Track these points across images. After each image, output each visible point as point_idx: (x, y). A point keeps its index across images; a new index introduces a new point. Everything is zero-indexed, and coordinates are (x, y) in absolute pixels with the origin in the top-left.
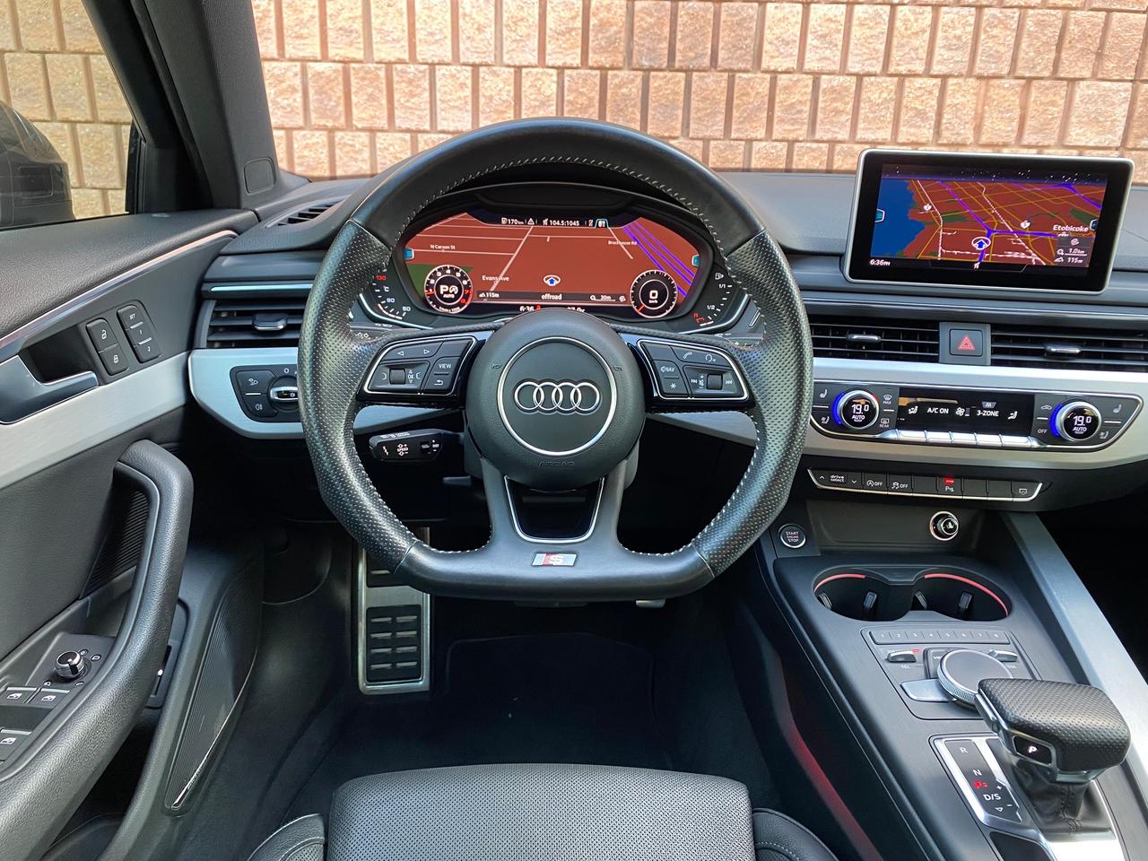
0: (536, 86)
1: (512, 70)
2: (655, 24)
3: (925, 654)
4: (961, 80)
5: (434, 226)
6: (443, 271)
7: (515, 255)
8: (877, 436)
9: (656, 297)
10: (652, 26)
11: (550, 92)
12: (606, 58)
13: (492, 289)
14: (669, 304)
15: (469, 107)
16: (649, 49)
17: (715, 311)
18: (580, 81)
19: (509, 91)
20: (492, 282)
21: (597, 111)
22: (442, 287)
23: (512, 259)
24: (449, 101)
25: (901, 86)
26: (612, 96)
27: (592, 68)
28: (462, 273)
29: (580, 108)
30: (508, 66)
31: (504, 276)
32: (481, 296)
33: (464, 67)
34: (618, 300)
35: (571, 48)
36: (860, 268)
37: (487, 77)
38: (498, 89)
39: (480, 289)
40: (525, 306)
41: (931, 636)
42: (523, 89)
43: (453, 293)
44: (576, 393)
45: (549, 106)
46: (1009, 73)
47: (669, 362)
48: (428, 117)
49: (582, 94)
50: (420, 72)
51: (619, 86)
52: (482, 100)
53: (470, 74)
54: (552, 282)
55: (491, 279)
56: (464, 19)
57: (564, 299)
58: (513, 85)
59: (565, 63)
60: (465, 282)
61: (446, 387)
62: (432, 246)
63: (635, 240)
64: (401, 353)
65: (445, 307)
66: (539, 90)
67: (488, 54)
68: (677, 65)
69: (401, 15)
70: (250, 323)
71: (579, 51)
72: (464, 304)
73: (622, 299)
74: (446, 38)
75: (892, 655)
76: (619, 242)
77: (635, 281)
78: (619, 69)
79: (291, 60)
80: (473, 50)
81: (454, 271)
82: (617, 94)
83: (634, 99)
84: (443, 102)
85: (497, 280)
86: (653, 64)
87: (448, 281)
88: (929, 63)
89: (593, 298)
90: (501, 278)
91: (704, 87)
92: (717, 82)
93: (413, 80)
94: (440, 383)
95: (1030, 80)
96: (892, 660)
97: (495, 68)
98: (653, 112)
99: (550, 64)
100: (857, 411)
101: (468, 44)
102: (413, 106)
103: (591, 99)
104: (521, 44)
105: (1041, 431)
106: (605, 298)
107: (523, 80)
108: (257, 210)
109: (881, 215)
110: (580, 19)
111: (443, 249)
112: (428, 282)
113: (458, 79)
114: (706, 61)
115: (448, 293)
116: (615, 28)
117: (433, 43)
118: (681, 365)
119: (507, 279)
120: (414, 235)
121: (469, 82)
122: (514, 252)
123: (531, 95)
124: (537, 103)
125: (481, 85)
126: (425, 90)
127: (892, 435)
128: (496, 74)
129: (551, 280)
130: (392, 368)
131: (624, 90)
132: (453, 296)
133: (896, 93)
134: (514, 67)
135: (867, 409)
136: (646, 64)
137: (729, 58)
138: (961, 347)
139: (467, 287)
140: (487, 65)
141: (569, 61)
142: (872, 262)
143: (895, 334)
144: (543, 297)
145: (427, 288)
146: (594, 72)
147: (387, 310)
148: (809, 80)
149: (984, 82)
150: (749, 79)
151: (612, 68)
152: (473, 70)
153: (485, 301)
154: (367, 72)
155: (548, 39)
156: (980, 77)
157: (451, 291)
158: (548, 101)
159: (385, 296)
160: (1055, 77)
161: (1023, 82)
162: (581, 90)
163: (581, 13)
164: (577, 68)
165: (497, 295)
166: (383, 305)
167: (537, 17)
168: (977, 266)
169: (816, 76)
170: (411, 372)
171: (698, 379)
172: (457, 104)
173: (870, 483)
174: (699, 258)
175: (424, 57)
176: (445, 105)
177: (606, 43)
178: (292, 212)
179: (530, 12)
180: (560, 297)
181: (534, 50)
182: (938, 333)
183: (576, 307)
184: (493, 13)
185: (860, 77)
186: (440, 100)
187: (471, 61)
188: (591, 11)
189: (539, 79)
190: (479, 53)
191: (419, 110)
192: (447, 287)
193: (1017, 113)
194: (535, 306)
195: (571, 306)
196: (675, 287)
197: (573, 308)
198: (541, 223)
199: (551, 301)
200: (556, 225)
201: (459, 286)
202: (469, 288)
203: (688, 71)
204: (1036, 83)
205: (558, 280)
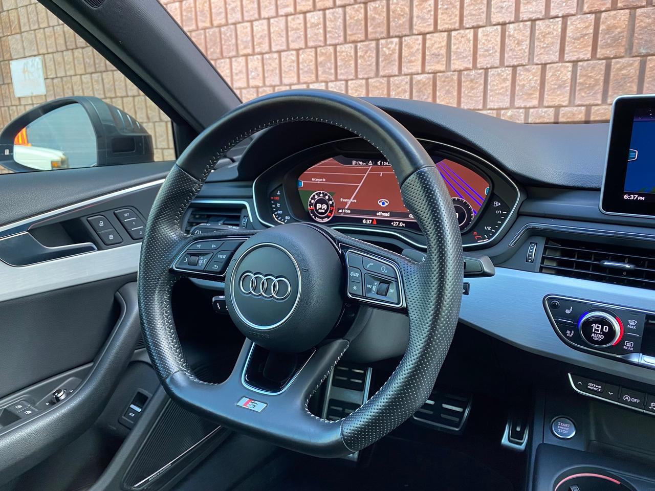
0: (556, 75)
1: (540, 67)
2: (652, 23)
5: (314, 166)
6: (318, 194)
7: (360, 185)
8: (619, 356)
10: (649, 24)
11: (566, 78)
12: (610, 51)
13: (346, 207)
14: (467, 223)
15: (509, 93)
16: (646, 41)
17: (490, 231)
18: (590, 69)
19: (536, 80)
20: (346, 203)
21: (602, 88)
22: (318, 205)
23: (359, 187)
24: (496, 90)
26: (614, 77)
27: (600, 59)
28: (329, 196)
29: (588, 87)
30: (537, 64)
31: (353, 199)
32: (340, 211)
33: (507, 68)
35: (584, 47)
37: (522, 73)
38: (529, 79)
39: (339, 207)
40: (366, 219)
42: (547, 78)
43: (324, 209)
44: (275, 285)
45: (566, 87)
47: (356, 269)
48: (482, 101)
49: (591, 77)
50: (479, 74)
51: (621, 69)
52: (517, 88)
53: (511, 72)
54: (383, 204)
55: (345, 200)
56: (509, 39)
57: (391, 216)
58: (540, 76)
59: (579, 58)
60: (331, 202)
61: (219, 270)
62: (313, 179)
64: (199, 246)
65: (319, 217)
66: (558, 77)
67: (523, 58)
69: (469, 41)
71: (590, 49)
72: (330, 216)
74: (496, 51)
78: (621, 57)
79: (406, 75)
80: (513, 57)
81: (325, 195)
82: (618, 75)
83: (631, 77)
84: (492, 91)
85: (350, 201)
86: (649, 51)
87: (321, 201)
89: (411, 216)
93: (474, 79)
97: (527, 67)
98: (647, 86)
99: (567, 60)
100: (596, 330)
101: (510, 54)
102: (473, 95)
103: (597, 81)
104: (547, 49)
107: (547, 72)
109: (635, 155)
110: (592, 27)
111: (319, 181)
112: (310, 201)
113: (502, 76)
115: (321, 209)
116: (619, 30)
117: (488, 56)
118: (364, 272)
119: (355, 201)
120: (303, 172)
121: (510, 77)
122: (359, 183)
123: (552, 81)
124: (556, 86)
125: (517, 78)
126: (481, 84)
127: (636, 358)
128: (528, 70)
129: (383, 203)
130: (192, 255)
131: (624, 72)
132: (324, 211)
134: (541, 64)
135: (606, 329)
136: (643, 51)
139: (332, 205)
140: (522, 65)
141: (581, 56)
142: (626, 197)
144: (378, 214)
145: (310, 206)
146: (600, 62)
147: (277, 218)
151: (615, 57)
152: (513, 70)
153: (342, 215)
154: (446, 78)
155: (567, 44)
158: (564, 84)
159: (278, 209)
162: (590, 75)
163: (593, 23)
164: (588, 60)
165: (349, 211)
166: (275, 215)
167: (560, 30)
170: (201, 258)
172: (501, 91)
173: (627, 398)
175: (482, 65)
176: (493, 93)
177: (611, 40)
179: (555, 27)
180: (388, 215)
181: (556, 52)
183: (400, 222)
184: (529, 32)
186: (490, 90)
187: (511, 64)
188: (601, 20)
189: (559, 71)
190: (516, 58)
191: (475, 97)
192: (320, 205)
194: (373, 220)
195: (396, 221)
196: (472, 211)
197: (398, 223)
198: (376, 164)
199: (383, 216)
200: (386, 165)
201: (327, 205)
202: (333, 206)
205: (387, 203)
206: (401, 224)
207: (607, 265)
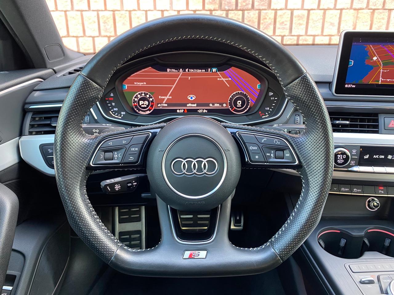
1: (177, 12)
3: (378, 278)
4: (347, 10)
5: (136, 74)
6: (141, 94)
7: (174, 86)
8: (350, 169)
9: (240, 104)
12: (212, 6)
13: (164, 102)
14: (247, 107)
16: (228, 2)
17: (269, 110)
20: (164, 99)
22: (140, 102)
23: (173, 88)
25: (324, 14)
27: (207, 10)
28: (149, 95)
31: (169, 96)
32: (159, 105)
33: (158, 11)
34: (222, 106)
35: (198, 3)
36: (340, 89)
37: (167, 15)
39: (158, 102)
40: (179, 109)
41: (379, 268)
43: (146, 104)
44: (205, 164)
46: (366, 8)
47: (254, 144)
50: (142, 14)
54: (192, 98)
55: (163, 97)
57: (197, 106)
60: (151, 99)
61: (135, 161)
62: (135, 83)
63: (230, 77)
64: (111, 143)
65: (142, 111)
68: (239, 8)
70: (49, 122)
71: (202, 4)
72: (151, 110)
73: (224, 105)
75: (363, 280)
76: (222, 79)
77: (231, 97)
78: (217, 10)
81: (146, 94)
85: (166, 98)
86: (229, 8)
87: (143, 99)
88: (335, 5)
89: (211, 105)
90: (168, 97)
91: (249, 16)
92: (254, 14)
93: (139, 17)
94: (132, 159)
95: (374, 10)
96: (362, 282)
97: (169, 12)
99: (191, 10)
100: (340, 158)
106: (216, 105)
108: (55, 68)
109: (352, 63)
111: (140, 84)
112: (134, 100)
113: (156, 16)
114: (250, 6)
115: (143, 104)
118: (261, 145)
119: (171, 97)
120: (126, 78)
122: (173, 85)
127: (355, 169)
128: (170, 14)
130: (106, 151)
132: (146, 106)
133: (323, 16)
135: (345, 157)
136: (227, 8)
137: (259, 5)
138: (390, 126)
139: (152, 101)
140: (167, 10)
141: (198, 8)
142: (346, 86)
143: (356, 120)
144: (188, 105)
145: (134, 103)
146: (208, 12)
147: (114, 114)
148: (289, 12)
149: (356, 11)
150: (266, 13)
152: (162, 12)
153: (161, 108)
154: (122, 15)
156: (355, 9)
157: (145, 104)
159: (113, 107)
160: (383, 8)
161: (371, 11)
164: (201, 10)
165: (166, 105)
166: (112, 112)
169: (292, 11)
170: (116, 153)
171: (270, 153)
173: (343, 189)
174: (261, 85)
175: (143, 8)
177: (211, 0)
178: (71, 69)
180: (195, 105)
182: (378, 119)
185: (309, 11)
187: (161, 9)
192: (143, 102)
193: (369, 23)
194: (184, 110)
195: (201, 109)
196: (249, 99)
197: (202, 110)
198: (185, 71)
199: (192, 107)
200: (192, 72)
201: (149, 101)
202: (153, 102)
203: (243, 11)
204: (376, 11)
205: (194, 97)
206: (205, 111)
207: (338, 123)
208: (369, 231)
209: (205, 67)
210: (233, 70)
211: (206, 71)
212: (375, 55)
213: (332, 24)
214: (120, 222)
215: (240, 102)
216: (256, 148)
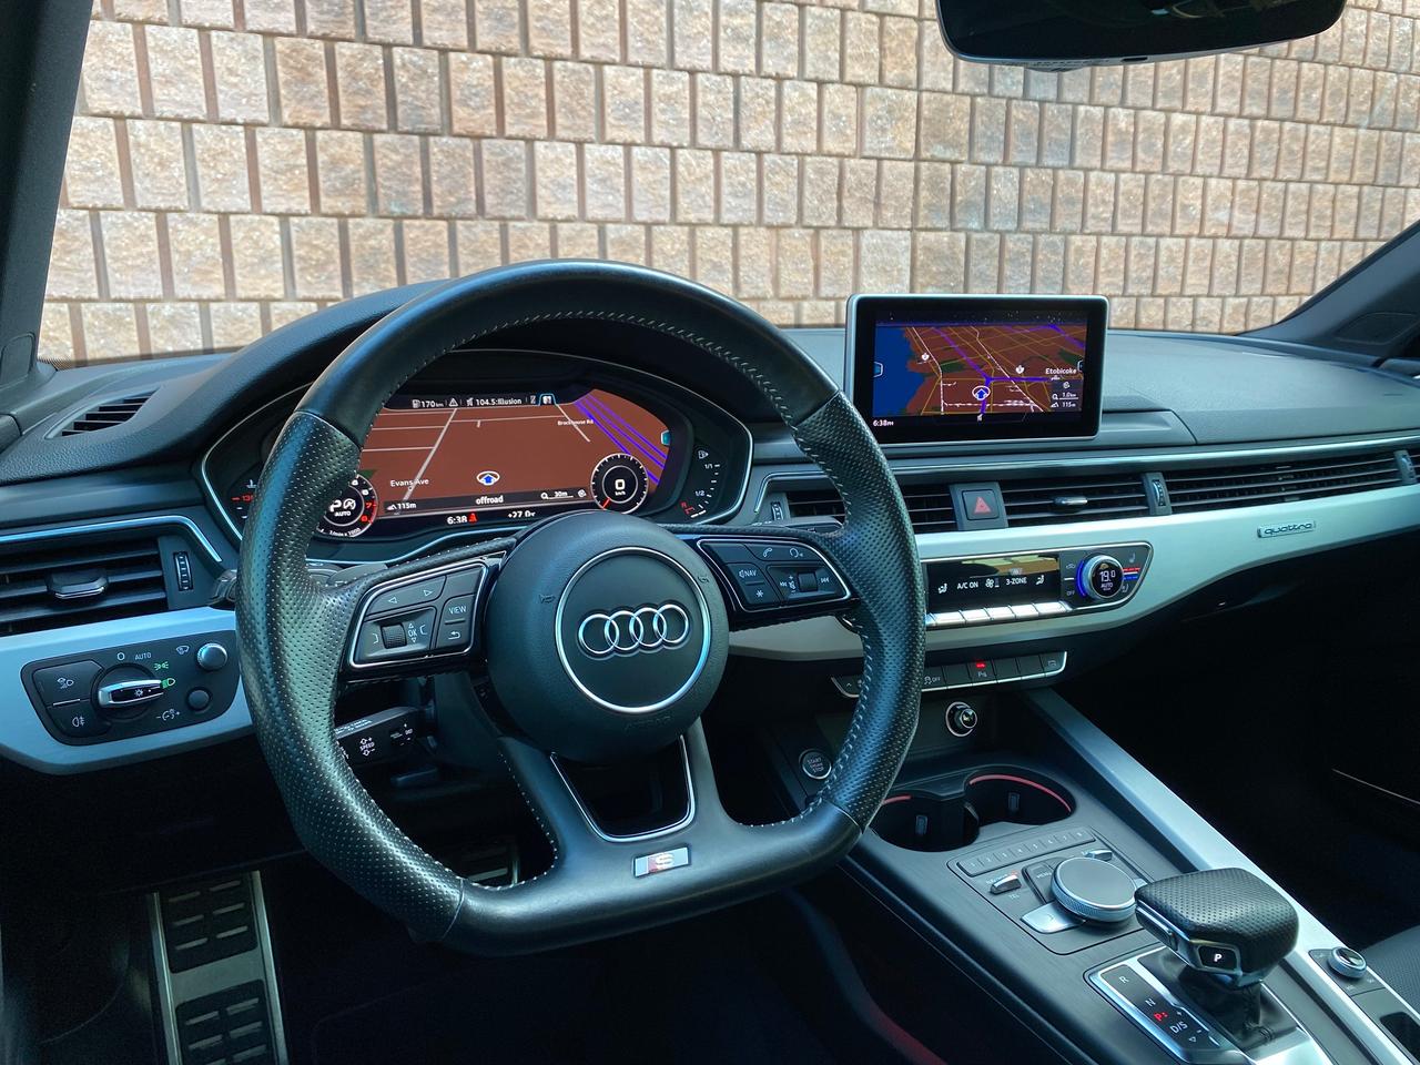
0: (252, 238)
1: (215, 217)
2: (401, 163)
3: (1025, 874)
4: (752, 230)
7: (434, 449)
9: (623, 487)
10: (400, 164)
11: (272, 246)
12: (343, 204)
13: (406, 498)
14: (640, 495)
15: (157, 266)
16: (397, 192)
17: (705, 498)
18: (313, 232)
19: (213, 245)
20: (405, 488)
21: (339, 269)
23: (433, 453)
24: (126, 258)
25: (692, 235)
26: (357, 250)
27: (326, 215)
28: (359, 480)
29: (315, 265)
30: (209, 212)
31: (422, 479)
32: (390, 508)
33: (143, 214)
34: (576, 496)
35: (295, 190)
37: (180, 226)
38: (198, 241)
39: (387, 500)
40: (454, 516)
41: (1021, 853)
42: (234, 242)
43: (349, 509)
44: (659, 620)
45: (274, 263)
46: (797, 223)
47: (747, 565)
48: (95, 282)
49: (316, 247)
50: (77, 219)
51: (365, 238)
52: (175, 257)
53: (153, 223)
54: (488, 480)
55: (402, 483)
56: (137, 150)
57: (507, 501)
58: (218, 237)
59: (289, 209)
60: (365, 492)
61: (464, 641)
63: (591, 418)
64: (393, 600)
65: (338, 530)
66: (256, 243)
67: (177, 196)
68: (436, 211)
70: (44, 589)
71: (307, 194)
72: (367, 523)
73: (581, 493)
74: (112, 174)
75: (996, 885)
76: (571, 422)
77: (596, 469)
78: (361, 216)
80: (156, 191)
82: (362, 246)
83: (385, 253)
84: (116, 260)
85: (413, 485)
86: (404, 210)
88: (717, 211)
89: (544, 496)
90: (417, 481)
91: (472, 237)
92: (487, 232)
93: (66, 231)
94: (455, 636)
95: (818, 229)
96: (995, 892)
97: (190, 215)
98: (412, 269)
99: (269, 211)
101: (147, 183)
102: (70, 266)
103: (328, 253)
104: (225, 184)
105: (1069, 593)
106: (559, 495)
107: (233, 231)
108: (14, 413)
109: (880, 369)
110: (303, 154)
113: (136, 228)
114: (472, 208)
115: (341, 509)
116: (351, 166)
117: (93, 182)
118: (763, 566)
119: (426, 481)
121: (153, 233)
122: (433, 445)
123: (246, 248)
124: (256, 260)
125: (171, 237)
126: (86, 243)
128: (192, 223)
129: (488, 478)
130: (383, 623)
131: (372, 242)
132: (349, 513)
133: (688, 244)
134: (218, 213)
136: (396, 210)
137: (498, 204)
138: (977, 510)
139: (369, 498)
140: (177, 211)
141: (295, 207)
142: (877, 423)
144: (478, 501)
146: (329, 221)
148: (593, 230)
149: (774, 232)
150: (526, 229)
151: (353, 215)
152: (157, 218)
153: (397, 515)
155: (262, 178)
156: (770, 227)
157: (345, 507)
158: (271, 256)
160: (840, 226)
161: (811, 231)
162: (315, 242)
163: (304, 148)
164: (306, 215)
165: (414, 505)
167: (244, 150)
168: (980, 418)
169: (601, 225)
170: (411, 625)
171: (788, 581)
172: (139, 262)
174: (670, 435)
175: (80, 200)
176: (120, 264)
177: (341, 183)
178: (78, 412)
179: (234, 143)
180: (501, 499)
181: (244, 193)
182: (950, 497)
183: (524, 510)
184: (180, 144)
185: (648, 226)
186: (112, 258)
187: (154, 206)
188: (318, 144)
189: (255, 230)
190: (163, 194)
191: (78, 271)
192: (339, 501)
193: (811, 263)
194: (468, 515)
195: (516, 510)
196: (645, 473)
197: (521, 513)
198: (465, 404)
199: (490, 505)
200: (485, 405)
201: (358, 499)
202: (372, 501)
203: (450, 219)
204: (824, 233)
205: (496, 477)
206: (528, 514)
208: (971, 782)
209: (523, 389)
210: (596, 397)
211: (523, 403)
212: (925, 351)
213: (717, 267)
214: (173, 969)
215: (622, 481)
216: (752, 573)
